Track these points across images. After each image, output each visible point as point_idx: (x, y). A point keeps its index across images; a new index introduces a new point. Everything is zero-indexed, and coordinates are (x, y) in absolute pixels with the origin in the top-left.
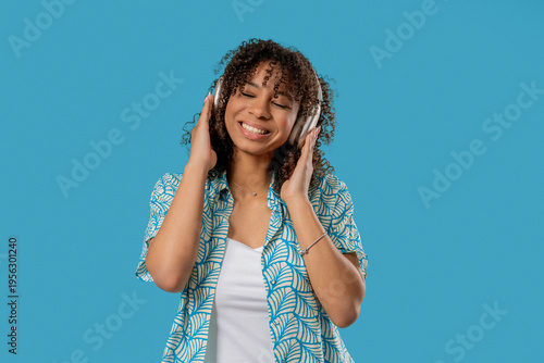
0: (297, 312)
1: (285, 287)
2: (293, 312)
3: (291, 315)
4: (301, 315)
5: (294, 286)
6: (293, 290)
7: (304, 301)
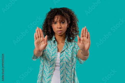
0: (66, 67)
1: (64, 61)
2: (65, 67)
3: (65, 68)
4: (67, 68)
5: (66, 61)
6: (66, 62)
7: (68, 65)
